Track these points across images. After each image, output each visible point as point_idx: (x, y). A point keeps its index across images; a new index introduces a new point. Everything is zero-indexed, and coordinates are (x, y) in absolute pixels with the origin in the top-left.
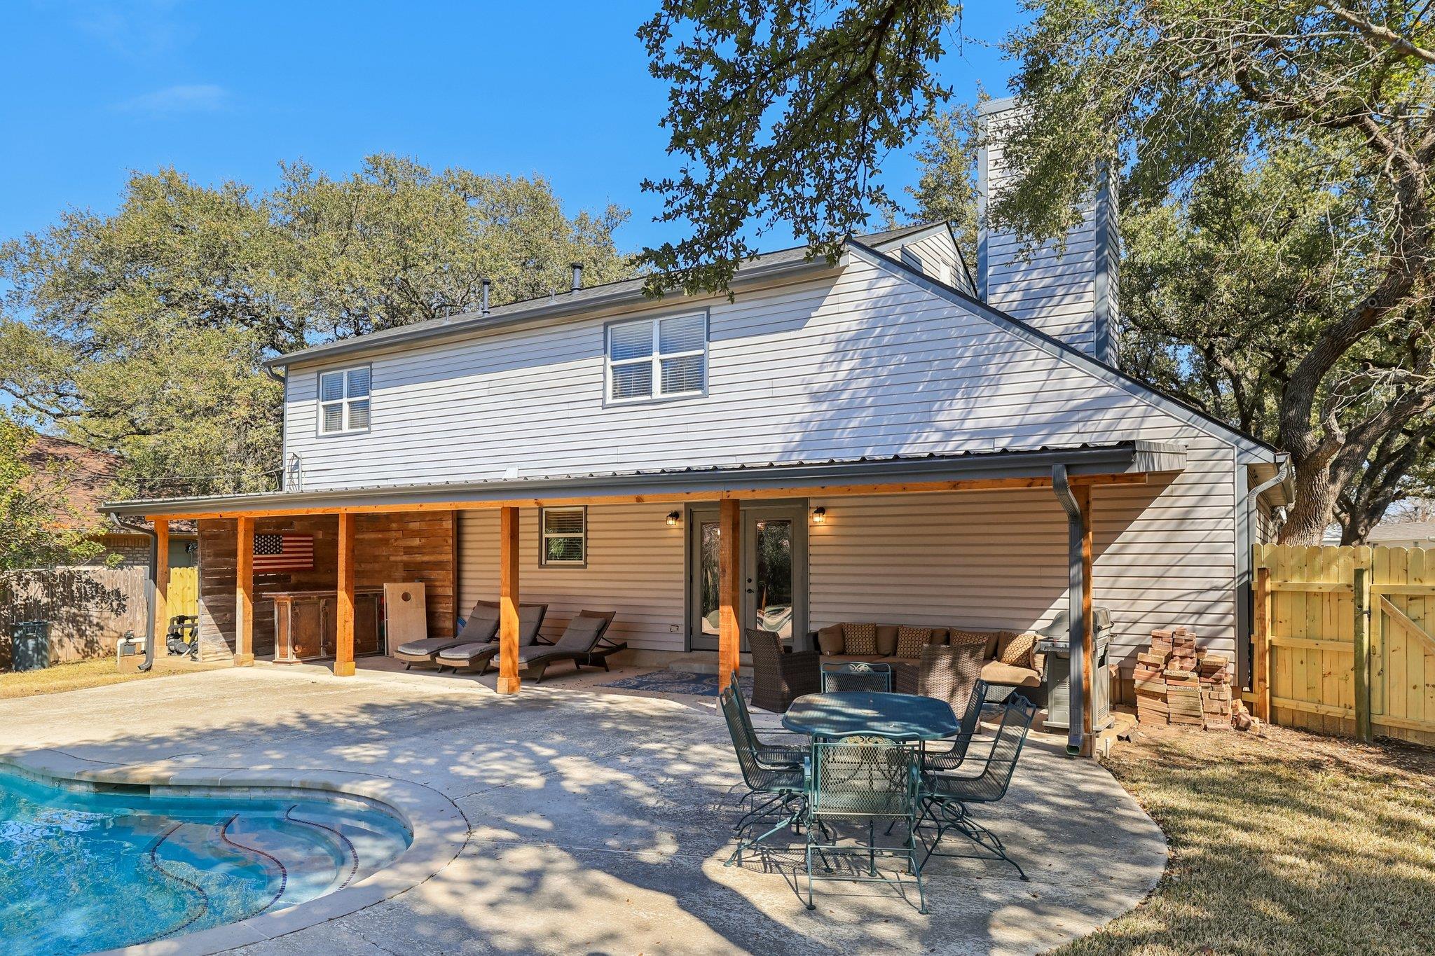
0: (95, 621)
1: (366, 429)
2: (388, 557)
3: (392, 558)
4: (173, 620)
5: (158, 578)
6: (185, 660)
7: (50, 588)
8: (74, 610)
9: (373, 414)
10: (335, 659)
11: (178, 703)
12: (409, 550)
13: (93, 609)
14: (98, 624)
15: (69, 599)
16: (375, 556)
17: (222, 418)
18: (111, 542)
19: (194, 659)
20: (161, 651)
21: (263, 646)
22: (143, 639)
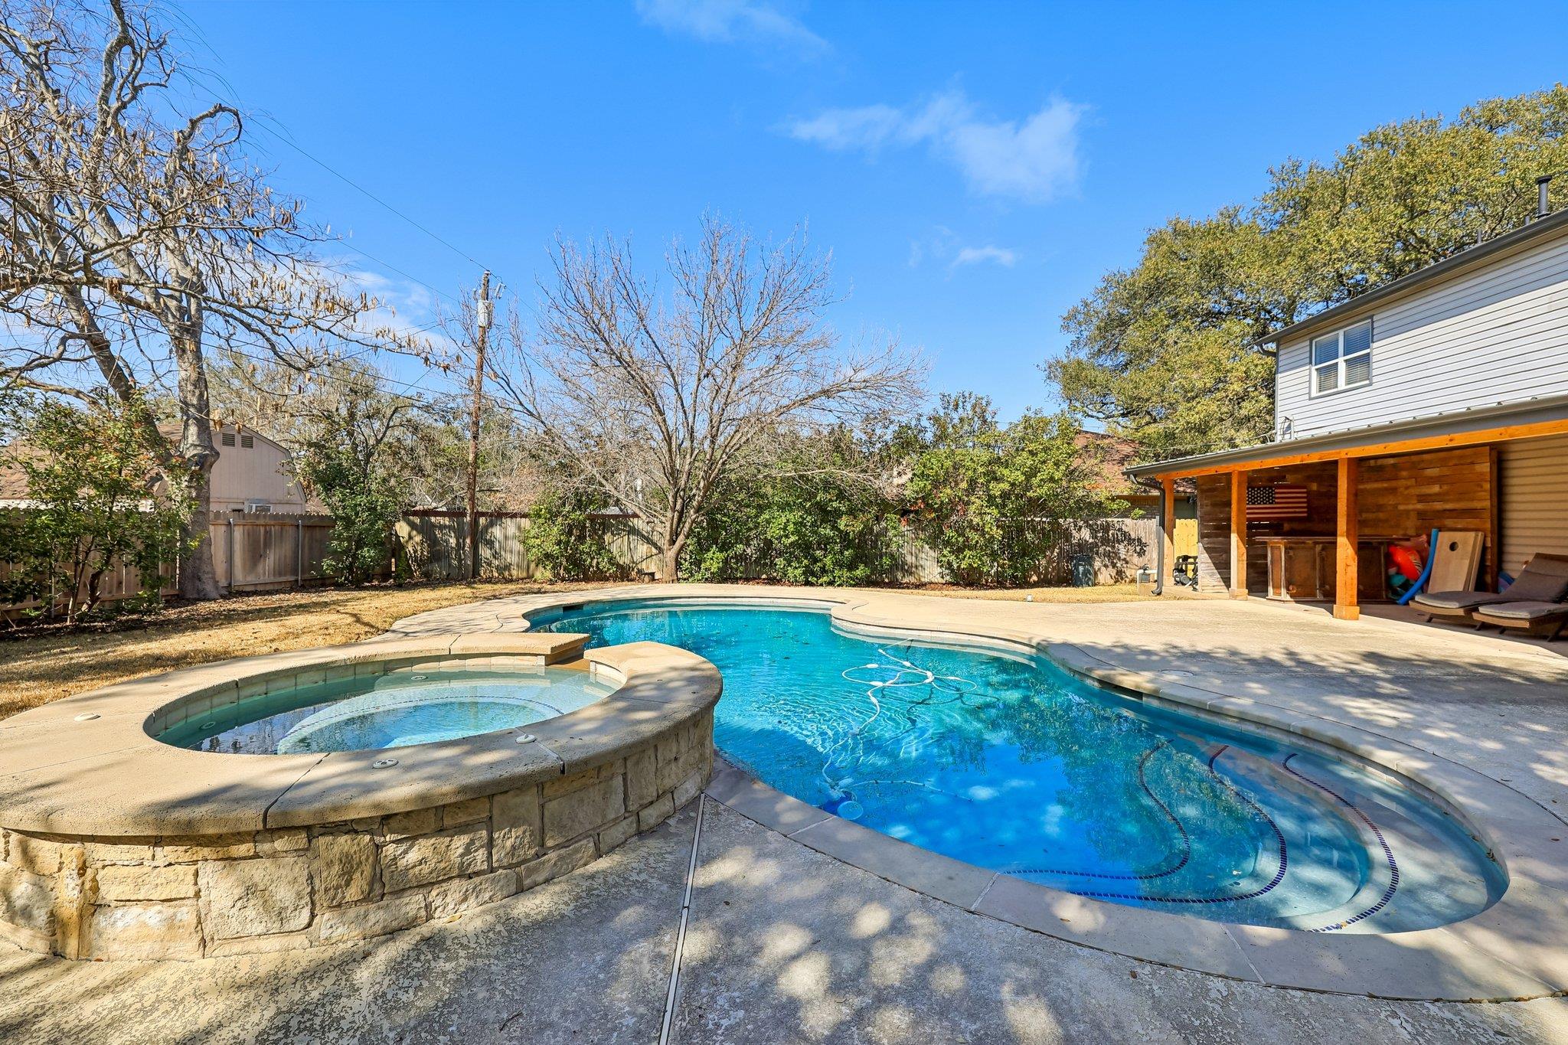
0: (1123, 557)
1: (1367, 382)
2: (1395, 506)
3: (1401, 507)
4: (1179, 558)
5: (1166, 527)
6: (1187, 589)
7: (1094, 533)
8: (1108, 549)
9: (1375, 366)
10: (1335, 602)
11: (1177, 623)
12: (1423, 498)
13: (1122, 549)
14: (1124, 559)
15: (1105, 541)
16: (1381, 506)
17: (1219, 395)
18: (1135, 501)
19: (1195, 589)
20: (1169, 581)
21: (1257, 583)
22: (1155, 571)
